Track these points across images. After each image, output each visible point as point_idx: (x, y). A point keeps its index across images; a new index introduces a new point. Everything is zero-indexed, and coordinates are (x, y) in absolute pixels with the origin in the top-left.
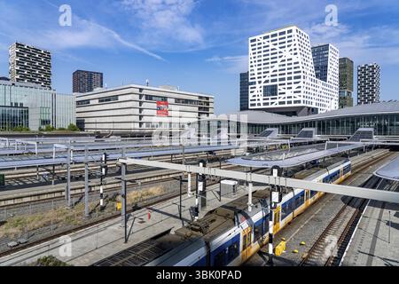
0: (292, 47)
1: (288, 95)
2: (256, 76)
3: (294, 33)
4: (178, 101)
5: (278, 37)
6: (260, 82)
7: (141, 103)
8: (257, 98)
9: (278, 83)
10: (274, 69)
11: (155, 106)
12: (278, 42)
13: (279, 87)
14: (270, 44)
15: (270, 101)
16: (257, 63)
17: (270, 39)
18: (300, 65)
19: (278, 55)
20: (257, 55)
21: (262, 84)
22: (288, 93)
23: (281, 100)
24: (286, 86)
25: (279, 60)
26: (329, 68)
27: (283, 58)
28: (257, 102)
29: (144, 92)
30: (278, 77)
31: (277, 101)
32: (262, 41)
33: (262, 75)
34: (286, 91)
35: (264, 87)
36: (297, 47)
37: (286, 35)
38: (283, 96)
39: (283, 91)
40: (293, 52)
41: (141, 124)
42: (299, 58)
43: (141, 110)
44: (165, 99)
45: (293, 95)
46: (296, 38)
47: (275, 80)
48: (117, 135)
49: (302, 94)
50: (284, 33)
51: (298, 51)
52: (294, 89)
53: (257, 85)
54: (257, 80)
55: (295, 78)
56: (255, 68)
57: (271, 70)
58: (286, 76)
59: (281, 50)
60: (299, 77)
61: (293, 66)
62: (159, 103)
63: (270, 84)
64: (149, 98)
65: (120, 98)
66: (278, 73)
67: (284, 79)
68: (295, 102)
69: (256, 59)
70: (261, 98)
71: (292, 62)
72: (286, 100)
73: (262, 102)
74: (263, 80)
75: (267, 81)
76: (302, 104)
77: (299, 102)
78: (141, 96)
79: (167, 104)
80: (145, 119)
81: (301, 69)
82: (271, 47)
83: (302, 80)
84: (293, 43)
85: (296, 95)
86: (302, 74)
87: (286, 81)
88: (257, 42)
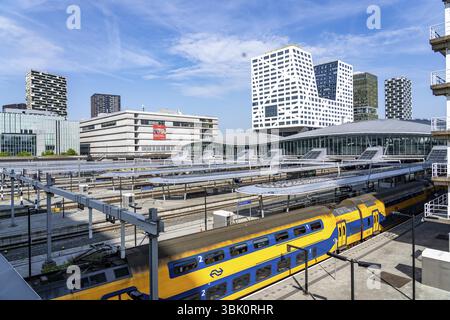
0: (290, 67)
1: (287, 116)
2: (258, 96)
3: (291, 52)
4: (176, 124)
5: (277, 57)
6: (262, 103)
7: (136, 128)
8: (259, 119)
9: (278, 103)
10: (274, 89)
11: (151, 129)
12: (277, 62)
13: (279, 108)
14: (270, 64)
15: (271, 122)
16: (259, 84)
17: (270, 59)
18: (297, 85)
19: (277, 75)
20: (259, 75)
21: (264, 105)
22: (288, 113)
23: (281, 120)
24: (285, 106)
25: (278, 80)
26: (338, 85)
27: (281, 79)
28: (259, 123)
29: (140, 117)
30: (277, 98)
31: (277, 122)
32: (263, 61)
33: (263, 96)
34: (285, 111)
35: (266, 107)
36: (294, 67)
37: (284, 55)
38: (282, 116)
39: (282, 111)
40: (291, 72)
41: (136, 148)
42: (296, 78)
43: (136, 134)
44: (162, 123)
45: (291, 115)
46: (294, 58)
47: (275, 101)
48: (108, 158)
49: (299, 114)
50: (282, 53)
51: (295, 71)
52: (292, 110)
53: (260, 106)
54: (259, 101)
55: (293, 98)
56: (257, 89)
57: (271, 90)
58: (285, 96)
59: (280, 70)
60: (296, 97)
61: (291, 86)
62: (155, 127)
63: (271, 104)
64: (145, 122)
65: (118, 123)
66: (278, 93)
67: (282, 100)
68: (294, 122)
69: (258, 80)
70: (263, 118)
71: (290, 82)
72: (285, 120)
73: (264, 122)
74: (264, 100)
75: (268, 102)
76: (299, 125)
77: (297, 122)
78: (136, 121)
79: (164, 127)
80: (140, 143)
81: (298, 89)
82: (271, 67)
83: (299, 100)
84: (290, 63)
85: (294, 115)
86: (299, 94)
87: (285, 102)
88: (258, 63)
